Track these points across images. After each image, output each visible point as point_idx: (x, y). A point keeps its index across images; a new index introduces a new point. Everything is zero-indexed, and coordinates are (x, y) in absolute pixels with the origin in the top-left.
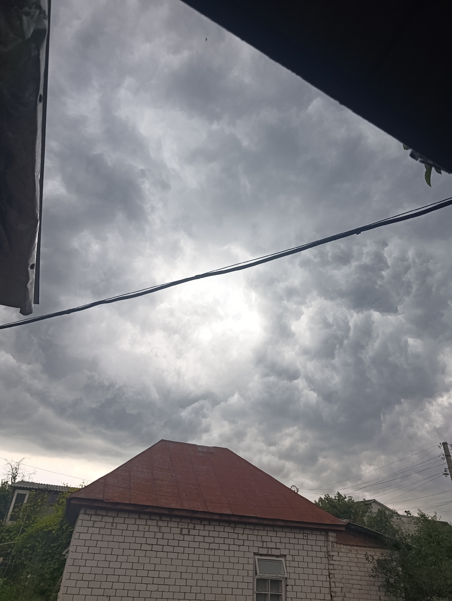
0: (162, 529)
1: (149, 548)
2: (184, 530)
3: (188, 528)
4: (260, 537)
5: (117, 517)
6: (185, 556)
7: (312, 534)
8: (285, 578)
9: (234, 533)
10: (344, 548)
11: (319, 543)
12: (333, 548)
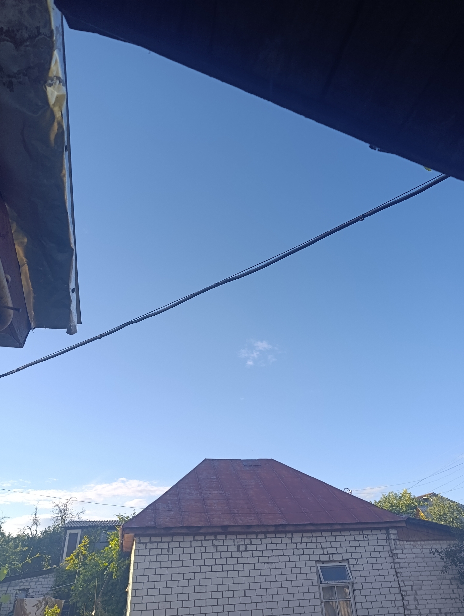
0: (219, 548)
1: (209, 569)
2: (240, 546)
3: (244, 544)
4: (320, 544)
5: (172, 541)
6: (246, 573)
7: (372, 534)
8: (351, 583)
9: (292, 543)
10: (407, 545)
11: (380, 543)
12: (396, 546)
